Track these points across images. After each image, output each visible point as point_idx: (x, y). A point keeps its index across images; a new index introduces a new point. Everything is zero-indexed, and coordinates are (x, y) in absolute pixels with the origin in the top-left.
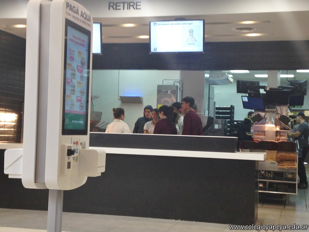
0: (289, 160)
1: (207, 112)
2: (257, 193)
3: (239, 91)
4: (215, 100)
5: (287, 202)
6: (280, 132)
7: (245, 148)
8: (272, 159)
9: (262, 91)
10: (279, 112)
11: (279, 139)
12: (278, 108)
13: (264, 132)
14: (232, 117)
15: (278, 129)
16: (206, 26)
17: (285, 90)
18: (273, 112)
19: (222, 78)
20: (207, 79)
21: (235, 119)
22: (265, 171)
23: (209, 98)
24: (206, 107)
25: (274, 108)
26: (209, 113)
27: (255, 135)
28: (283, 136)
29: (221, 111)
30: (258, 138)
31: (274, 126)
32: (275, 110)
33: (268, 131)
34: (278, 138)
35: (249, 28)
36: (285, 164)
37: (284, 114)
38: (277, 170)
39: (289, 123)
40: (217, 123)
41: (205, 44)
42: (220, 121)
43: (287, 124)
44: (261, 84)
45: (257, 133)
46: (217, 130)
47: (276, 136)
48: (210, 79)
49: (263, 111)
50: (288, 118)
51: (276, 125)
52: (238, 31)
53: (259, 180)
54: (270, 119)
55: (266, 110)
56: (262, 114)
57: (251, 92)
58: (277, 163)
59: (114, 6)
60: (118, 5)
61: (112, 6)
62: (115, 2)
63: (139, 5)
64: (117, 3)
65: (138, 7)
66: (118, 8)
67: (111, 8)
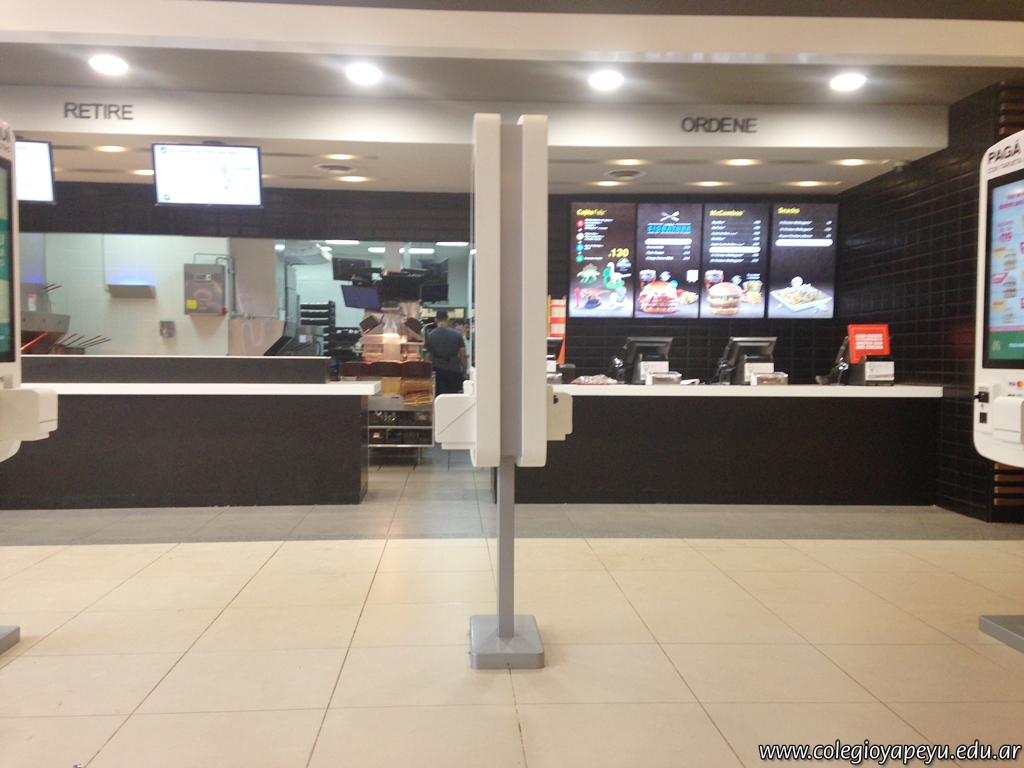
0: (421, 392)
1: (282, 314)
2: (366, 449)
3: (337, 277)
4: (298, 291)
5: (419, 460)
6: (408, 345)
7: (347, 375)
8: (392, 391)
9: (376, 277)
10: (406, 313)
11: (406, 358)
12: (403, 305)
13: (380, 347)
14: (331, 322)
15: (404, 340)
16: (263, 158)
17: (414, 275)
18: (393, 312)
19: (310, 253)
20: (280, 255)
21: (337, 325)
22: (383, 412)
23: (286, 288)
24: (281, 304)
25: (396, 306)
26: (286, 315)
27: (367, 351)
28: (413, 352)
29: (311, 311)
30: (372, 357)
31: (396, 335)
32: (398, 309)
33: (388, 345)
34: (405, 355)
35: (344, 167)
36: (414, 397)
37: (414, 315)
38: (401, 409)
39: (423, 330)
40: (303, 333)
41: (266, 192)
42: (308, 328)
43: (418, 332)
44: (375, 265)
45: (369, 348)
46: (303, 344)
47: (402, 352)
48: (286, 254)
49: (379, 310)
50: (419, 322)
51: (401, 334)
52: (325, 170)
53: (369, 427)
54: (390, 324)
55: (383, 309)
56: (378, 316)
57: (358, 278)
58: (401, 398)
59: (76, 110)
60: (84, 108)
61: (73, 110)
62: (78, 103)
63: (129, 112)
64: (81, 105)
65: (127, 115)
66: (84, 114)
67: (70, 114)
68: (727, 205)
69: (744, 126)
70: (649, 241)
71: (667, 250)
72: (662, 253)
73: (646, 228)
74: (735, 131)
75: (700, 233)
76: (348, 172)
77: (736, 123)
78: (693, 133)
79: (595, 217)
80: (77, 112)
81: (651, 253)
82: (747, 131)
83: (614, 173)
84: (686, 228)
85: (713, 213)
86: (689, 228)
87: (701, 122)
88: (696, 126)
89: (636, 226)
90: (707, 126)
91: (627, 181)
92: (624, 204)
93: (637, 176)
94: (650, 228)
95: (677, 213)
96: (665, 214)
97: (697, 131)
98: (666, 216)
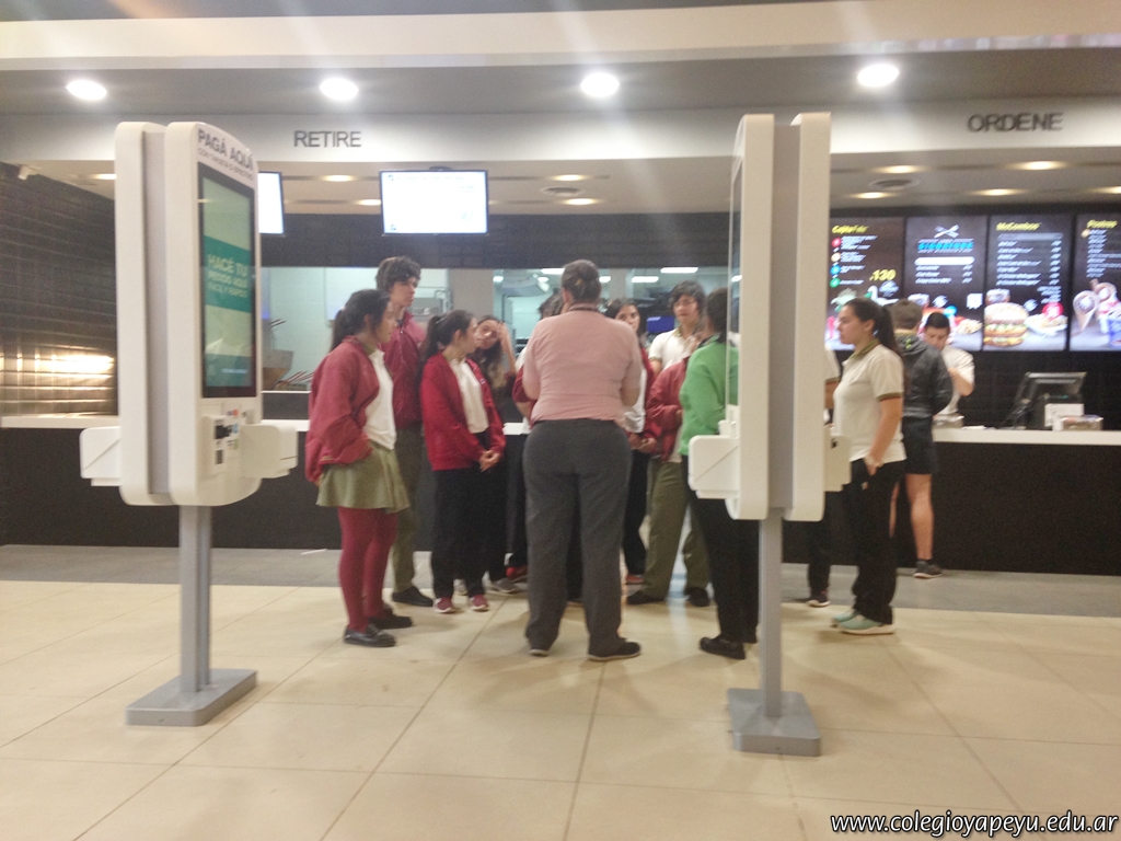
16: (490, 182)
19: (527, 284)
20: (498, 286)
35: (572, 189)
41: (492, 219)
48: (504, 286)
52: (552, 193)
59: (305, 138)
60: (314, 136)
61: (303, 139)
62: (308, 131)
63: (358, 139)
64: (311, 133)
65: (355, 142)
66: (314, 142)
67: (300, 142)
68: (1020, 217)
69: (1047, 123)
70: (920, 261)
71: (943, 271)
72: (936, 274)
73: (917, 245)
74: (1034, 128)
75: (983, 250)
76: (577, 194)
77: (1036, 119)
78: (981, 133)
79: (853, 234)
80: (307, 140)
81: (923, 274)
82: (1050, 128)
83: (880, 183)
84: (967, 244)
85: (1001, 227)
86: (970, 245)
87: (992, 120)
88: (985, 125)
89: (904, 245)
90: (1000, 124)
91: (897, 192)
92: (889, 219)
93: (908, 185)
94: (921, 246)
95: (955, 228)
96: (940, 229)
97: (987, 130)
98: (941, 231)
